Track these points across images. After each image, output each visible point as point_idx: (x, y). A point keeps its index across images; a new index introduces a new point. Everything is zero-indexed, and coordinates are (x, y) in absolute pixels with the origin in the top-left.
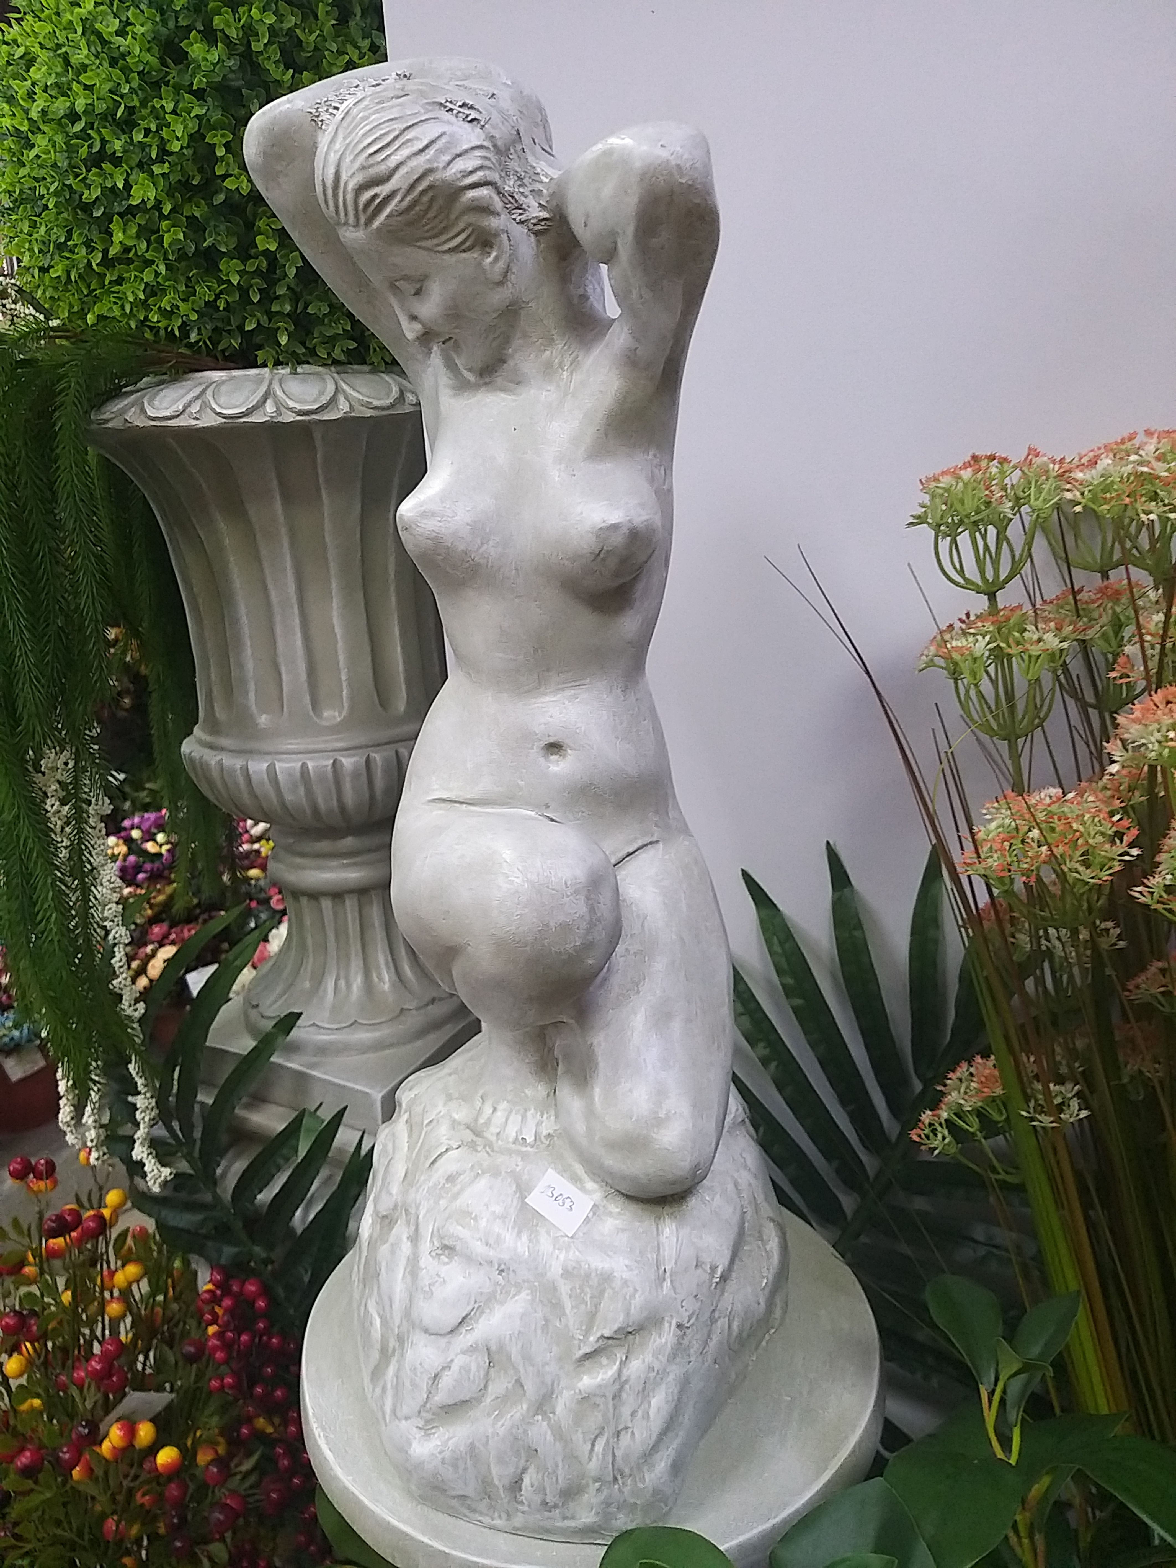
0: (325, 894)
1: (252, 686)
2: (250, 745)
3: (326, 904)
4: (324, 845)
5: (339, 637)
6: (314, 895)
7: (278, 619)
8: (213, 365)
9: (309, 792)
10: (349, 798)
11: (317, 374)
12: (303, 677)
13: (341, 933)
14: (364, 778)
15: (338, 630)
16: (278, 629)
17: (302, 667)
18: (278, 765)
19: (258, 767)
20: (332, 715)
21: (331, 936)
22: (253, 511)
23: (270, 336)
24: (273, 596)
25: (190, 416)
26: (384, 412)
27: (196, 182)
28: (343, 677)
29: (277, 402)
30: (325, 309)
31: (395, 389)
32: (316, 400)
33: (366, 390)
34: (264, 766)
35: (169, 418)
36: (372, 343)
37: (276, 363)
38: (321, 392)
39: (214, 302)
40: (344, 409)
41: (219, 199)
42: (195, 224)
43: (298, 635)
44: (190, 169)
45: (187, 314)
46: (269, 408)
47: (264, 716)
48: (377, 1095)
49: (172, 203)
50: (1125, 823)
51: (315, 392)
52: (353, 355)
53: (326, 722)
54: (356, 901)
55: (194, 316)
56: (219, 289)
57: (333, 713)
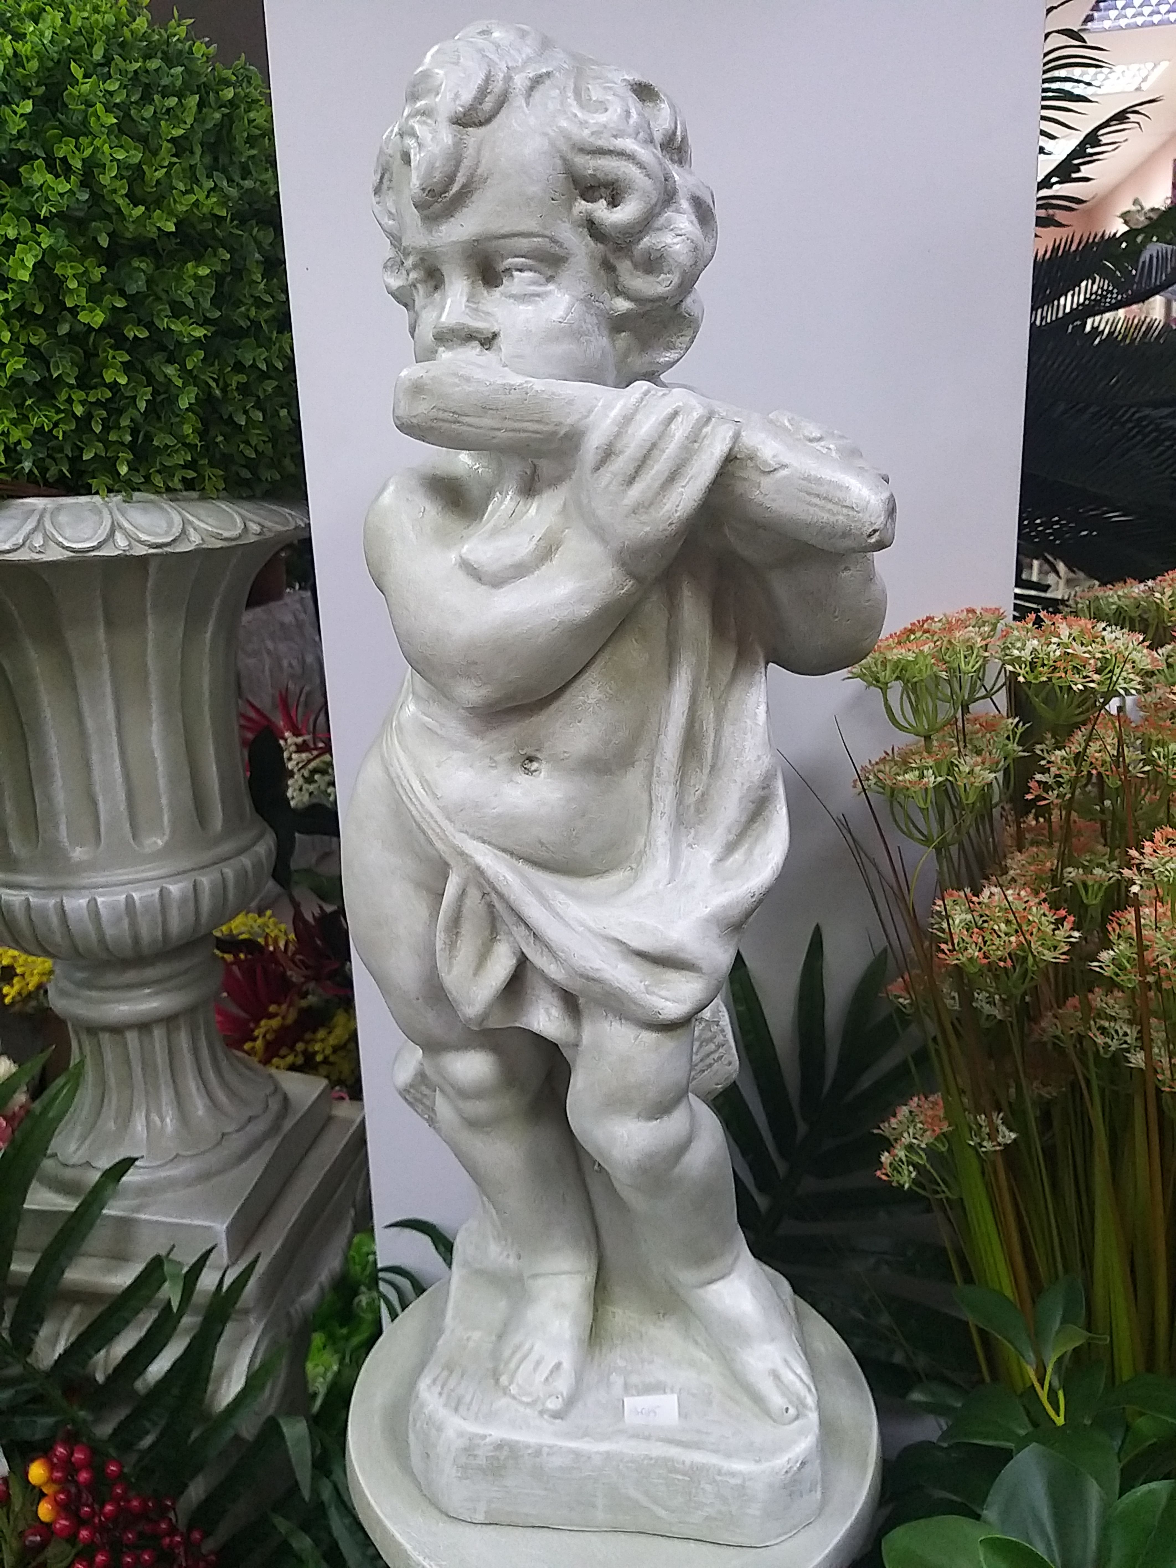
0: (130, 1026)
1: (63, 819)
2: (63, 881)
3: (132, 1037)
4: (131, 976)
5: (159, 762)
6: (117, 1030)
7: (94, 747)
8: (36, 491)
9: (133, 924)
10: (175, 925)
11: (152, 502)
12: (124, 805)
13: (148, 1065)
14: (191, 904)
15: (158, 755)
16: (95, 758)
17: (122, 796)
18: (100, 900)
19: (76, 904)
20: (156, 842)
21: (138, 1070)
22: (73, 639)
23: (109, 465)
24: (90, 724)
25: (32, 549)
26: (234, 543)
27: (39, 311)
28: (164, 801)
29: (127, 535)
30: (171, 441)
31: (238, 520)
32: (167, 533)
33: (210, 520)
34: (83, 902)
35: (8, 552)
36: (208, 472)
37: (110, 491)
38: (170, 524)
39: (51, 431)
40: (194, 541)
41: (64, 329)
42: (32, 352)
43: (117, 763)
44: (33, 297)
45: (19, 442)
46: (121, 541)
47: (78, 849)
48: (221, 1227)
49: (10, 331)
50: (1063, 912)
51: (164, 525)
52: (189, 485)
53: (147, 850)
54: (164, 1030)
55: (27, 445)
56: (56, 418)
57: (154, 839)
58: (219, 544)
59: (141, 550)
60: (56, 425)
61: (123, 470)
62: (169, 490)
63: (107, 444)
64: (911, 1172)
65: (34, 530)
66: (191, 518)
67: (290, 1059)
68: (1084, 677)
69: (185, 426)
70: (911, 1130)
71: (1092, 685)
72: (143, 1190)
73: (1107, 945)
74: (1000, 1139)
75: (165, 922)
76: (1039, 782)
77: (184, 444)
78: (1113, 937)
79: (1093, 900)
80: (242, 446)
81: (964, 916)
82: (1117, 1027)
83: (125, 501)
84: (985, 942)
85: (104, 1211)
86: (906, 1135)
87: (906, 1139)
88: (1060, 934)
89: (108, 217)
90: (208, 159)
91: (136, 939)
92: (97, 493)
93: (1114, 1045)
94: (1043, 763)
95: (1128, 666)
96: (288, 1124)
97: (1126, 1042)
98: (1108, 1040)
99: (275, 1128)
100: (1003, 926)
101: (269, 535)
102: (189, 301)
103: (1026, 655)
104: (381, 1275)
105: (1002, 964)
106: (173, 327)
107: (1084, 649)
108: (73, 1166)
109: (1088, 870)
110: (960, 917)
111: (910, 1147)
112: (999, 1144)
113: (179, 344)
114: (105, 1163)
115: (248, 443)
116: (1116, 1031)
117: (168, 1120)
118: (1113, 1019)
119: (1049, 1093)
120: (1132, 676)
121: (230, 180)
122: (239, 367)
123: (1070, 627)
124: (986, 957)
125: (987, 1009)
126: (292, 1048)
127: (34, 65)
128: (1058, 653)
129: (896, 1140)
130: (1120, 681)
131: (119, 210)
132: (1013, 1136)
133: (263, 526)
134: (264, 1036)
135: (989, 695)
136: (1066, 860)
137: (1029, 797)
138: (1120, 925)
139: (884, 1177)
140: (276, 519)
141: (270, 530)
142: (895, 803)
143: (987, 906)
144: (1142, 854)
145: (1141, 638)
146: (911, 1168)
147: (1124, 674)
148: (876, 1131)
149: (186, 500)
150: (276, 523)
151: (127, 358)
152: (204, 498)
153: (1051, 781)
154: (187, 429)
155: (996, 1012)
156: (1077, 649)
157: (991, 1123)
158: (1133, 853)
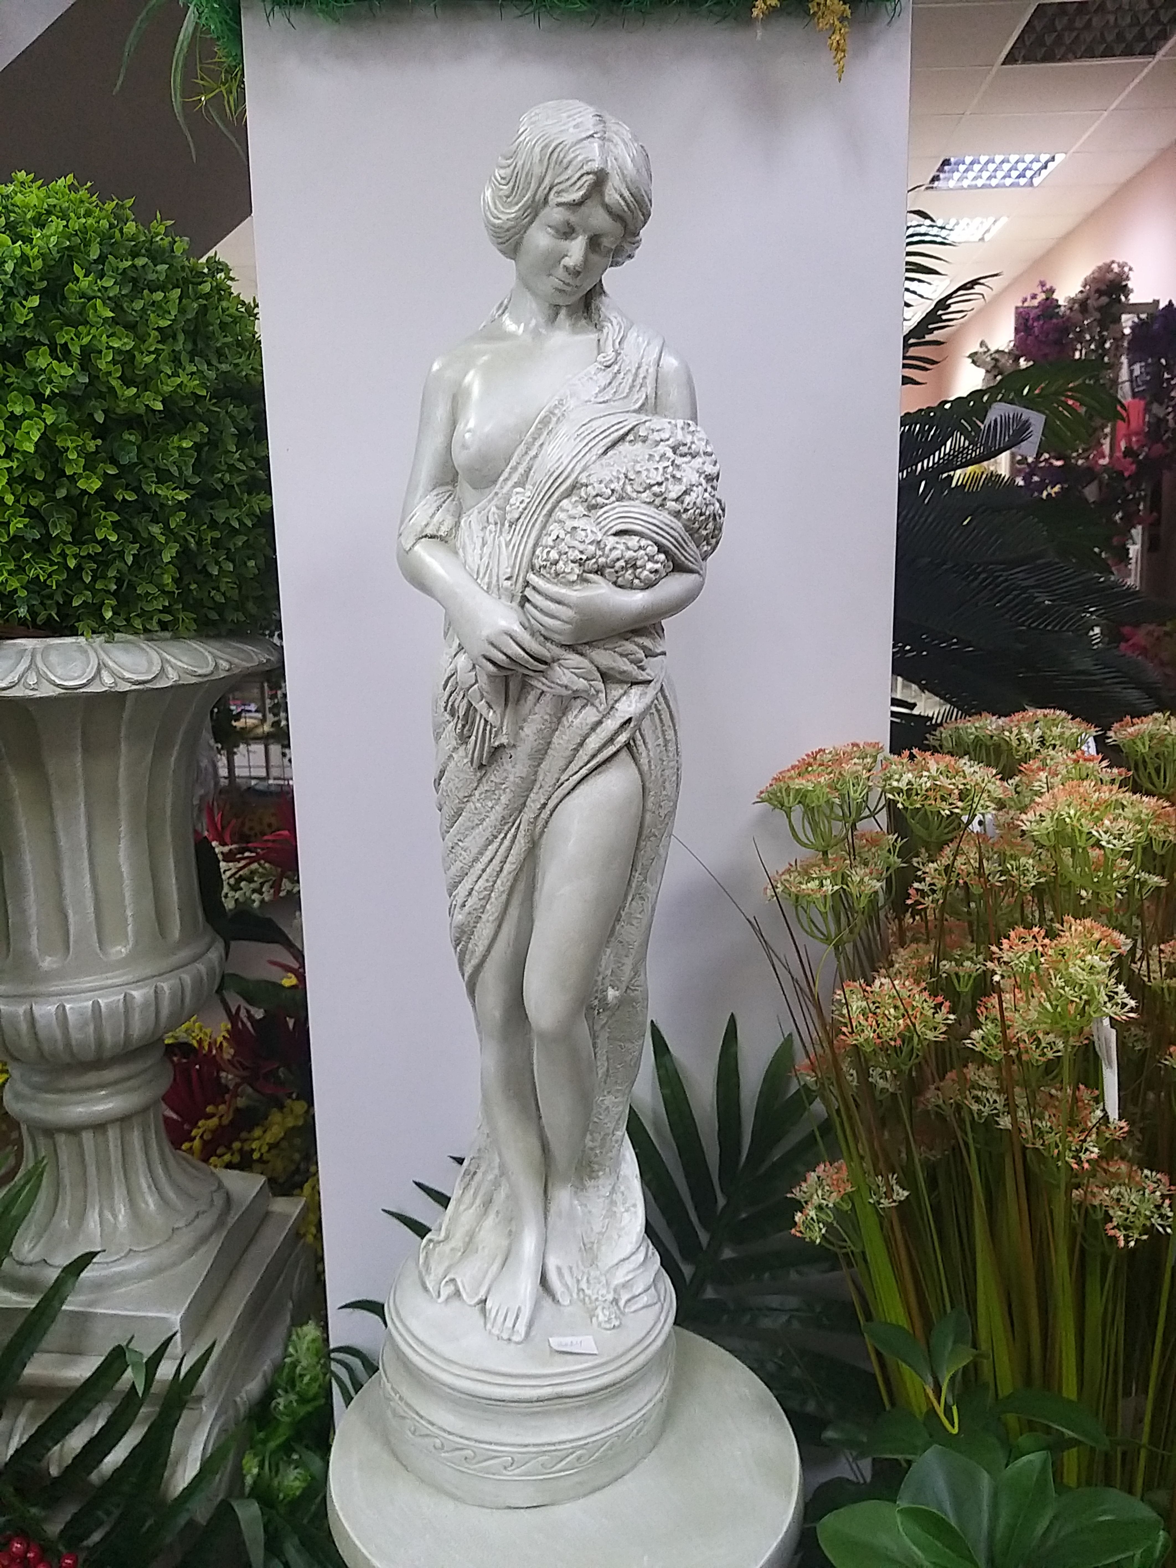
0: (86, 1127)
1: (35, 932)
2: (33, 989)
3: (87, 1137)
5: (125, 875)
6: (74, 1130)
7: (66, 863)
8: (26, 633)
9: (98, 1029)
10: (138, 1028)
12: (92, 917)
13: (103, 1165)
14: (153, 1008)
15: (125, 869)
16: (67, 874)
17: (90, 909)
18: (68, 1006)
19: (45, 1010)
20: (120, 950)
22: (53, 765)
23: (95, 611)
24: (63, 842)
25: (27, 686)
26: (206, 679)
27: (40, 477)
28: (129, 913)
29: (113, 673)
30: (152, 590)
31: (210, 658)
32: (148, 671)
33: (185, 659)
34: (52, 1008)
35: (4, 689)
36: (181, 616)
37: (94, 632)
38: (150, 663)
39: (45, 581)
40: (172, 677)
41: (61, 493)
42: (32, 513)
43: (87, 877)
44: (34, 464)
45: (15, 591)
46: (108, 679)
47: (48, 959)
48: (175, 1318)
49: (13, 494)
50: (940, 999)
51: (146, 664)
52: (164, 626)
53: (113, 958)
54: (118, 1131)
55: (23, 593)
56: (51, 569)
57: (119, 948)
58: (194, 680)
59: (126, 687)
60: (50, 576)
61: (108, 615)
62: (146, 630)
63: (94, 592)
64: (820, 1229)
65: (29, 668)
66: (168, 657)
67: (227, 1158)
68: (951, 804)
69: (166, 576)
70: (820, 1192)
71: (957, 811)
72: (99, 1286)
73: (978, 1026)
74: (895, 1197)
75: (127, 1025)
76: (917, 890)
77: (163, 592)
78: (982, 1019)
79: (964, 988)
80: (213, 593)
81: (860, 1003)
82: (988, 1096)
83: (107, 642)
84: (878, 1025)
85: (64, 1307)
86: (815, 1197)
87: (816, 1200)
88: (939, 1017)
89: (101, 396)
90: (189, 347)
91: (100, 1043)
92: (82, 635)
93: (986, 1111)
94: (919, 873)
95: (985, 795)
96: (232, 1220)
97: (996, 1109)
98: (981, 1107)
99: (220, 1222)
100: (892, 1011)
101: (236, 671)
102: (174, 470)
103: (903, 785)
104: (333, 1355)
105: (893, 1043)
106: (159, 492)
107: (949, 781)
108: (31, 1264)
109: (959, 964)
110: (857, 1004)
111: (820, 1208)
112: (894, 1201)
113: (162, 505)
114: (62, 1260)
115: (218, 589)
116: (988, 1100)
117: (120, 1218)
118: (985, 1089)
119: (935, 1156)
120: (988, 803)
121: (209, 364)
122: (213, 524)
123: (938, 763)
124: (879, 1037)
125: (881, 1083)
126: (229, 1148)
127: (38, 264)
128: (928, 785)
129: (806, 1202)
130: (979, 807)
131: (112, 389)
132: (906, 1193)
133: (231, 664)
134: (201, 1137)
135: (873, 814)
136: (941, 955)
137: (909, 902)
138: (987, 1008)
139: (798, 1234)
140: (242, 656)
141: (237, 666)
142: (799, 908)
143: (879, 994)
144: (1001, 949)
145: (994, 772)
146: (821, 1225)
147: (982, 802)
148: (789, 1195)
149: (160, 639)
150: (242, 660)
151: (117, 518)
152: (176, 637)
153: (926, 889)
154: (167, 579)
155: (888, 1086)
156: (944, 781)
157: (888, 1183)
158: (994, 948)
